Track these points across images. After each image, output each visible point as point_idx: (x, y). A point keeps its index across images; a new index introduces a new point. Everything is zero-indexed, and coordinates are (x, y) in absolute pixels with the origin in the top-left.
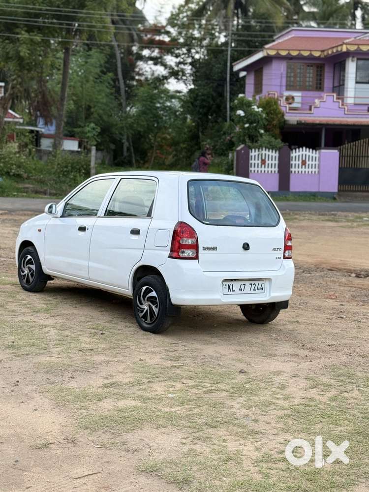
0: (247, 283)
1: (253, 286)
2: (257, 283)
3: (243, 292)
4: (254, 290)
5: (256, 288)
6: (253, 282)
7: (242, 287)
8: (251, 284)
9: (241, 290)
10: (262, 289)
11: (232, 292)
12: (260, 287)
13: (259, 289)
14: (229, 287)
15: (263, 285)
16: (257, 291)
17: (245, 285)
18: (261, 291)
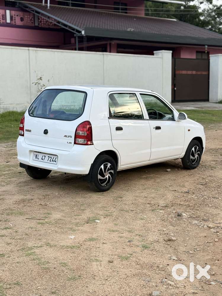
0: (47, 156)
1: (50, 159)
2: (52, 157)
3: (43, 161)
4: (50, 161)
5: (51, 160)
6: (50, 156)
7: (44, 157)
8: (49, 157)
9: (43, 159)
10: (55, 162)
11: (37, 160)
12: (54, 160)
13: (53, 161)
14: (36, 156)
15: (57, 159)
16: (52, 162)
17: (45, 156)
18: (54, 162)
